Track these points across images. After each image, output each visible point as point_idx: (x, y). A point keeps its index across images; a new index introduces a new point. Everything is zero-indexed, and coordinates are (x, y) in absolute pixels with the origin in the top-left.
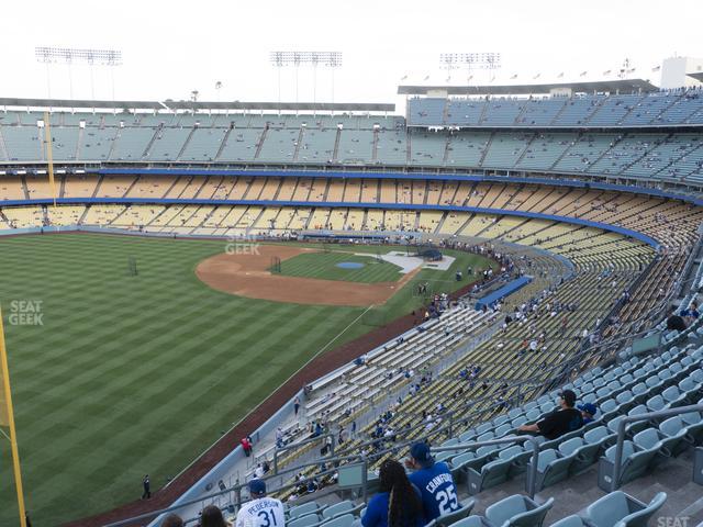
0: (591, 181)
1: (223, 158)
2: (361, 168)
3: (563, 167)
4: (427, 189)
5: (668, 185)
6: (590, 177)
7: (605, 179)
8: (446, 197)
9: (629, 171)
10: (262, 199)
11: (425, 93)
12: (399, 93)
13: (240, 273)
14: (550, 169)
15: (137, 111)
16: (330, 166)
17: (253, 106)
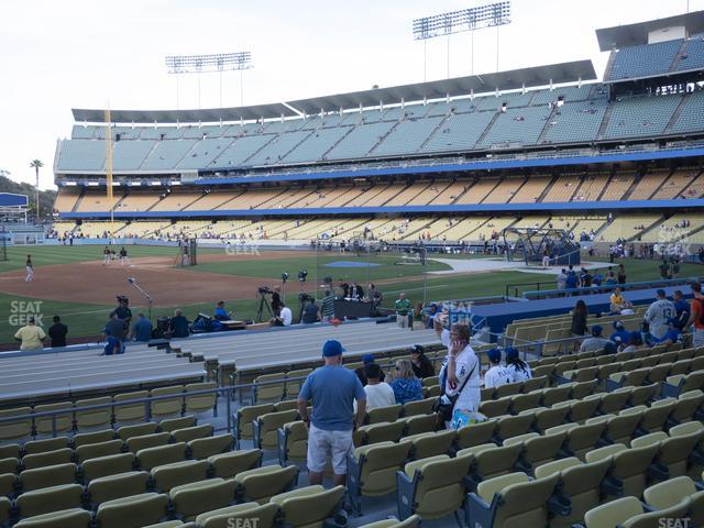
4: (636, 180)
8: (671, 189)
15: (266, 120)
16: (470, 156)
17: (391, 95)
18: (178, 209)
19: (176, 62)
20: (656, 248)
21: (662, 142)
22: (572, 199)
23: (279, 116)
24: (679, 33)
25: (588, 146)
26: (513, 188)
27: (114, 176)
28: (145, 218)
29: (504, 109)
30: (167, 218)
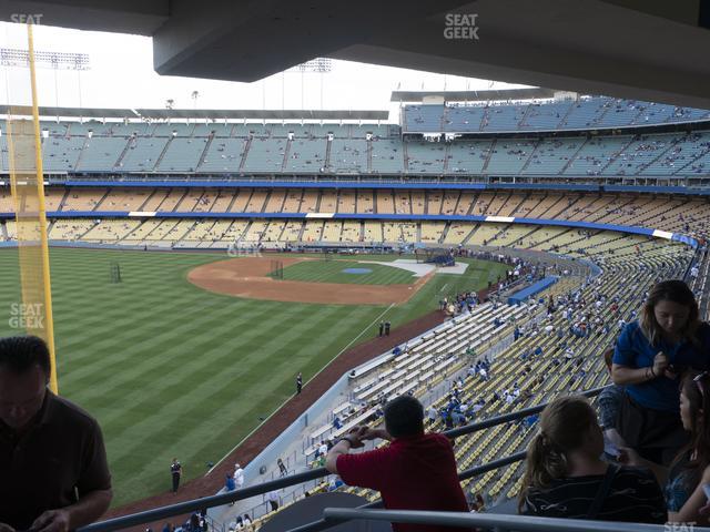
0: (605, 184)
1: (204, 169)
2: (355, 177)
3: (573, 171)
4: (427, 200)
5: (693, 181)
6: (603, 180)
7: (621, 180)
9: (647, 171)
10: (248, 211)
11: (421, 100)
12: (392, 100)
13: (238, 279)
14: (560, 174)
15: (107, 120)
16: (322, 176)
17: (233, 114)
19: (4, 55)
21: (442, 178)
23: (123, 117)
29: (331, 138)
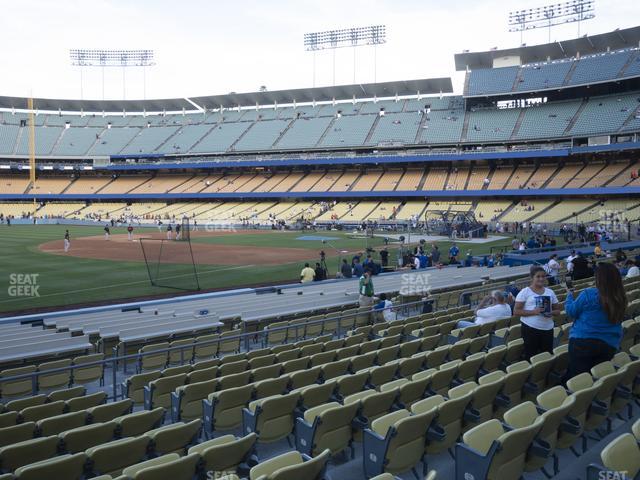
4: (491, 174)
8: (517, 182)
15: (168, 113)
16: (359, 151)
17: (284, 97)
18: (92, 192)
19: (81, 56)
20: (524, 225)
21: (509, 145)
22: (444, 188)
23: (181, 110)
24: (515, 62)
25: (454, 146)
26: (396, 178)
27: (37, 161)
28: (59, 200)
29: (382, 113)
30: (81, 200)
